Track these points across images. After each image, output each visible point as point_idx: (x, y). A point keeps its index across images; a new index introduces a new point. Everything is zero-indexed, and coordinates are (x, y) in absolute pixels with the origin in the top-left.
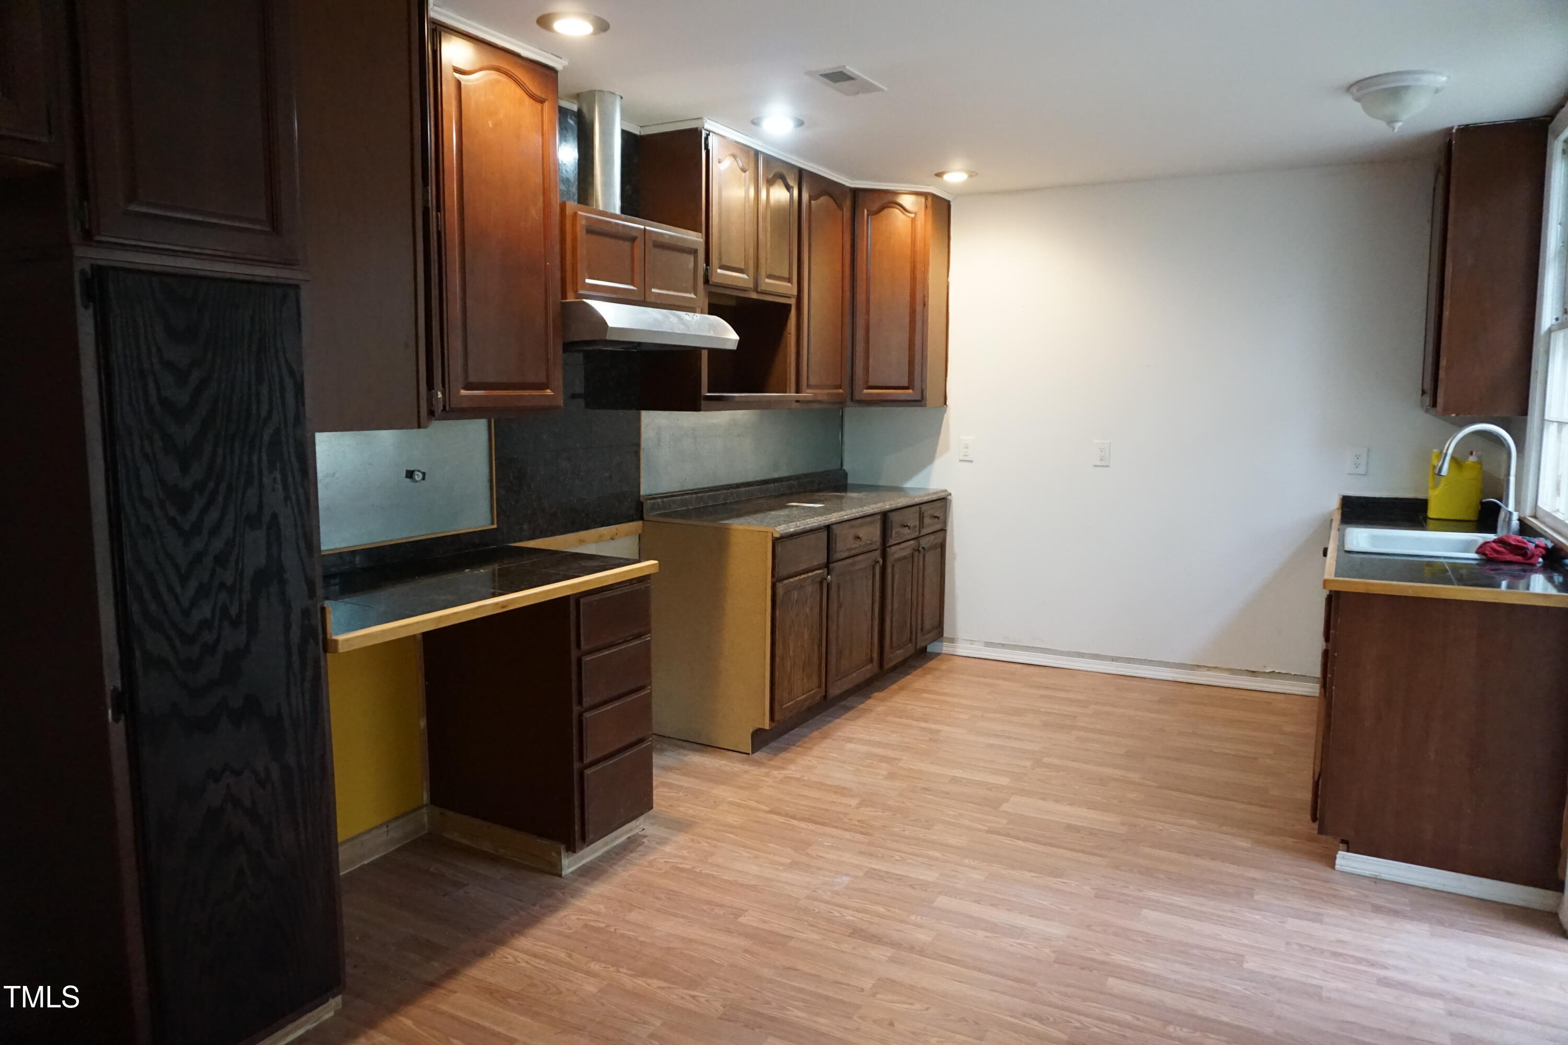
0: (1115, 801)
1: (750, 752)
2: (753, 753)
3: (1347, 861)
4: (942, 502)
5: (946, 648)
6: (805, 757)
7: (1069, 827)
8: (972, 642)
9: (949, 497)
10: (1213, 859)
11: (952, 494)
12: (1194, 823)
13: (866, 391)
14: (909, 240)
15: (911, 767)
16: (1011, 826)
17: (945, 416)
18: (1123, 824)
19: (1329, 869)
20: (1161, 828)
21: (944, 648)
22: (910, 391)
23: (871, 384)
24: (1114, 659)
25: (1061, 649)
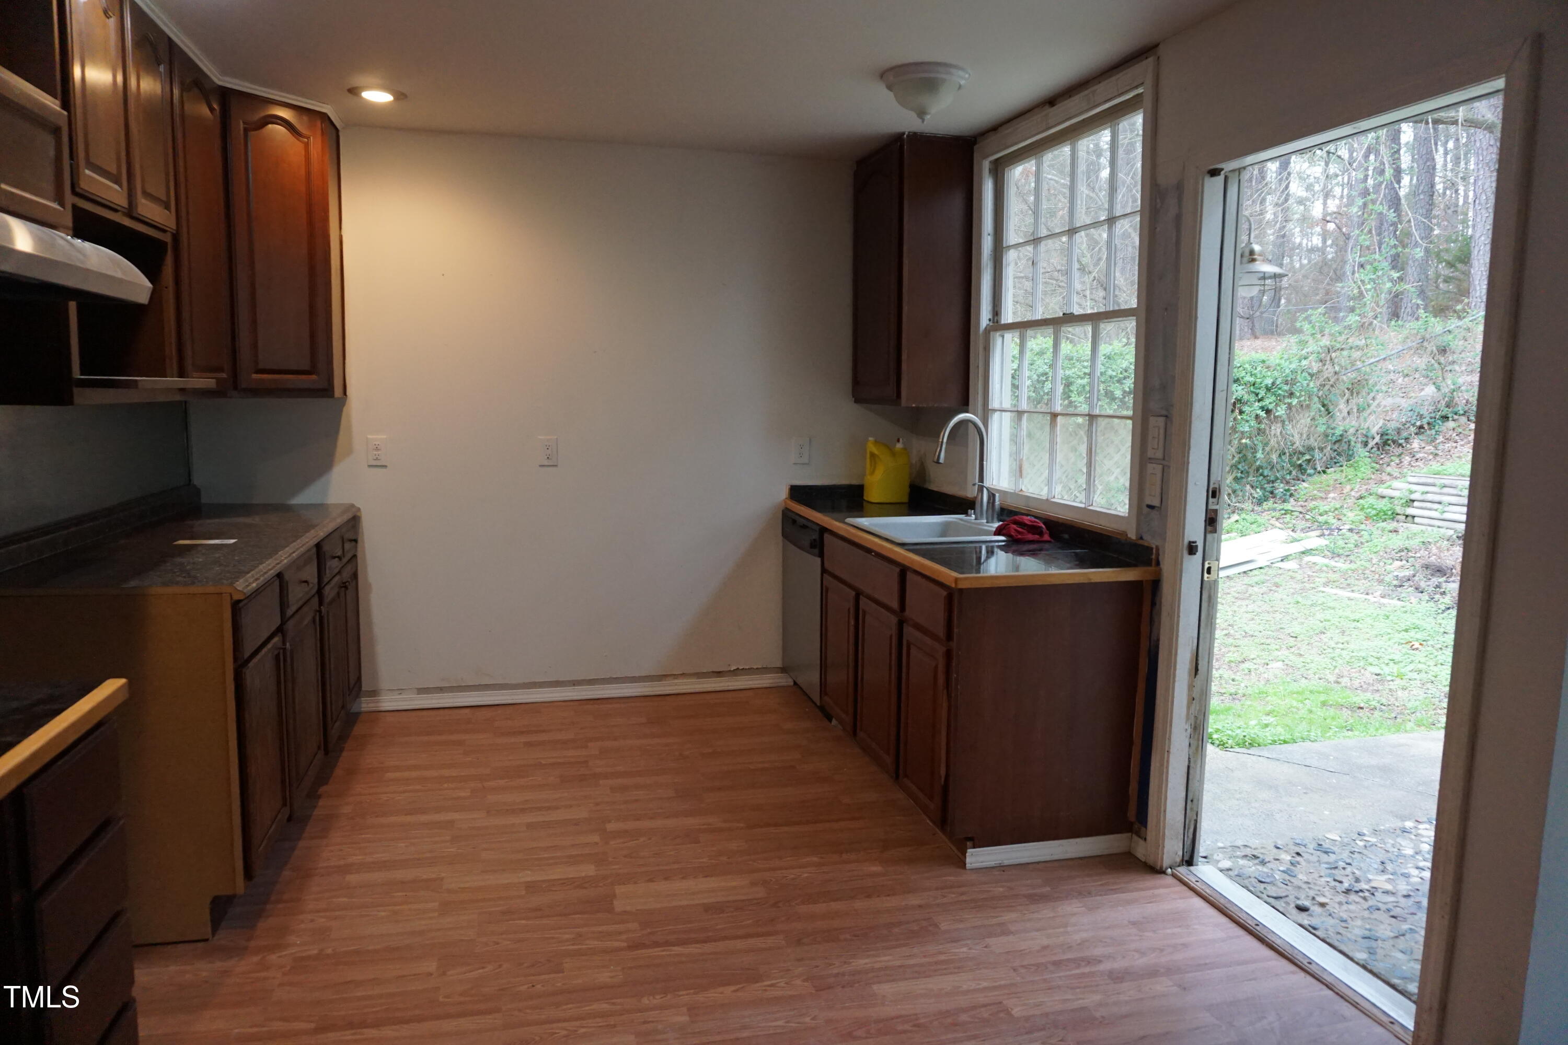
0: (724, 859)
1: (210, 936)
2: (214, 934)
3: (978, 857)
4: (354, 522)
5: (366, 705)
6: (301, 917)
7: (707, 908)
8: (401, 691)
9: (358, 514)
10: (869, 896)
11: (362, 510)
12: (815, 859)
13: (254, 376)
14: (303, 172)
15: (462, 885)
16: (649, 930)
17: (345, 409)
18: (753, 884)
19: (962, 871)
20: (793, 876)
21: (364, 705)
22: (314, 377)
23: (261, 366)
24: (575, 683)
25: (514, 682)
